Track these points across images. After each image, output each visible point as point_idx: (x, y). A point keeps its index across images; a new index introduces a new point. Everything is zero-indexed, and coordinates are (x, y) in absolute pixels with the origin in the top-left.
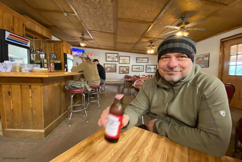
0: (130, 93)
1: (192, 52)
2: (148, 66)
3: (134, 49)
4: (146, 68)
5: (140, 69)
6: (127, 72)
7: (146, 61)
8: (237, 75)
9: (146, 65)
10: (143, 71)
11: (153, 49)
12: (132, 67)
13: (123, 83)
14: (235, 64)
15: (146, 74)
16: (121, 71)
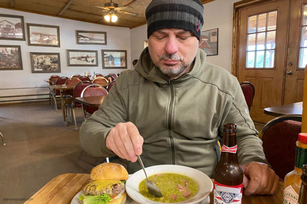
0: (68, 119)
1: (198, 26)
2: (108, 54)
3: (68, 9)
4: (103, 58)
5: (88, 59)
6: (54, 68)
7: (102, 40)
8: (257, 67)
9: (103, 51)
10: (97, 65)
11: (116, 12)
12: (68, 55)
13: (48, 96)
14: (254, 49)
15: (106, 73)
16: (36, 65)
